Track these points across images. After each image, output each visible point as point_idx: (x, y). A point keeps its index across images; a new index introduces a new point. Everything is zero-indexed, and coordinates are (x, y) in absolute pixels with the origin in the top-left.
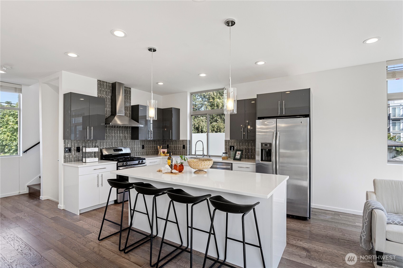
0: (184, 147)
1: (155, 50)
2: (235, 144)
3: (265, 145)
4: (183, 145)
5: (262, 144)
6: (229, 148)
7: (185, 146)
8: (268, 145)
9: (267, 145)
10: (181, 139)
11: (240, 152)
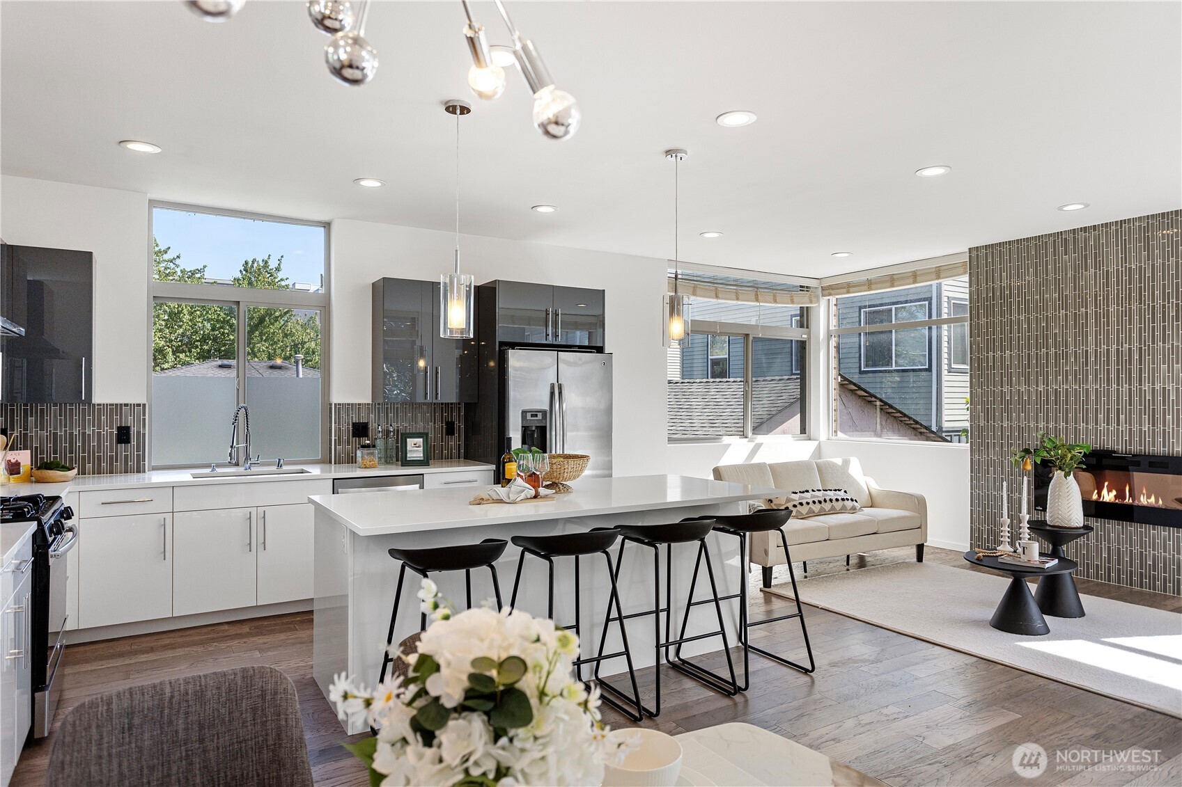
0: (123, 435)
1: (465, 110)
2: (372, 416)
3: (532, 416)
4: (119, 429)
5: (524, 413)
6: (349, 431)
7: (133, 431)
8: (540, 416)
9: (536, 416)
10: (97, 399)
11: (421, 440)
